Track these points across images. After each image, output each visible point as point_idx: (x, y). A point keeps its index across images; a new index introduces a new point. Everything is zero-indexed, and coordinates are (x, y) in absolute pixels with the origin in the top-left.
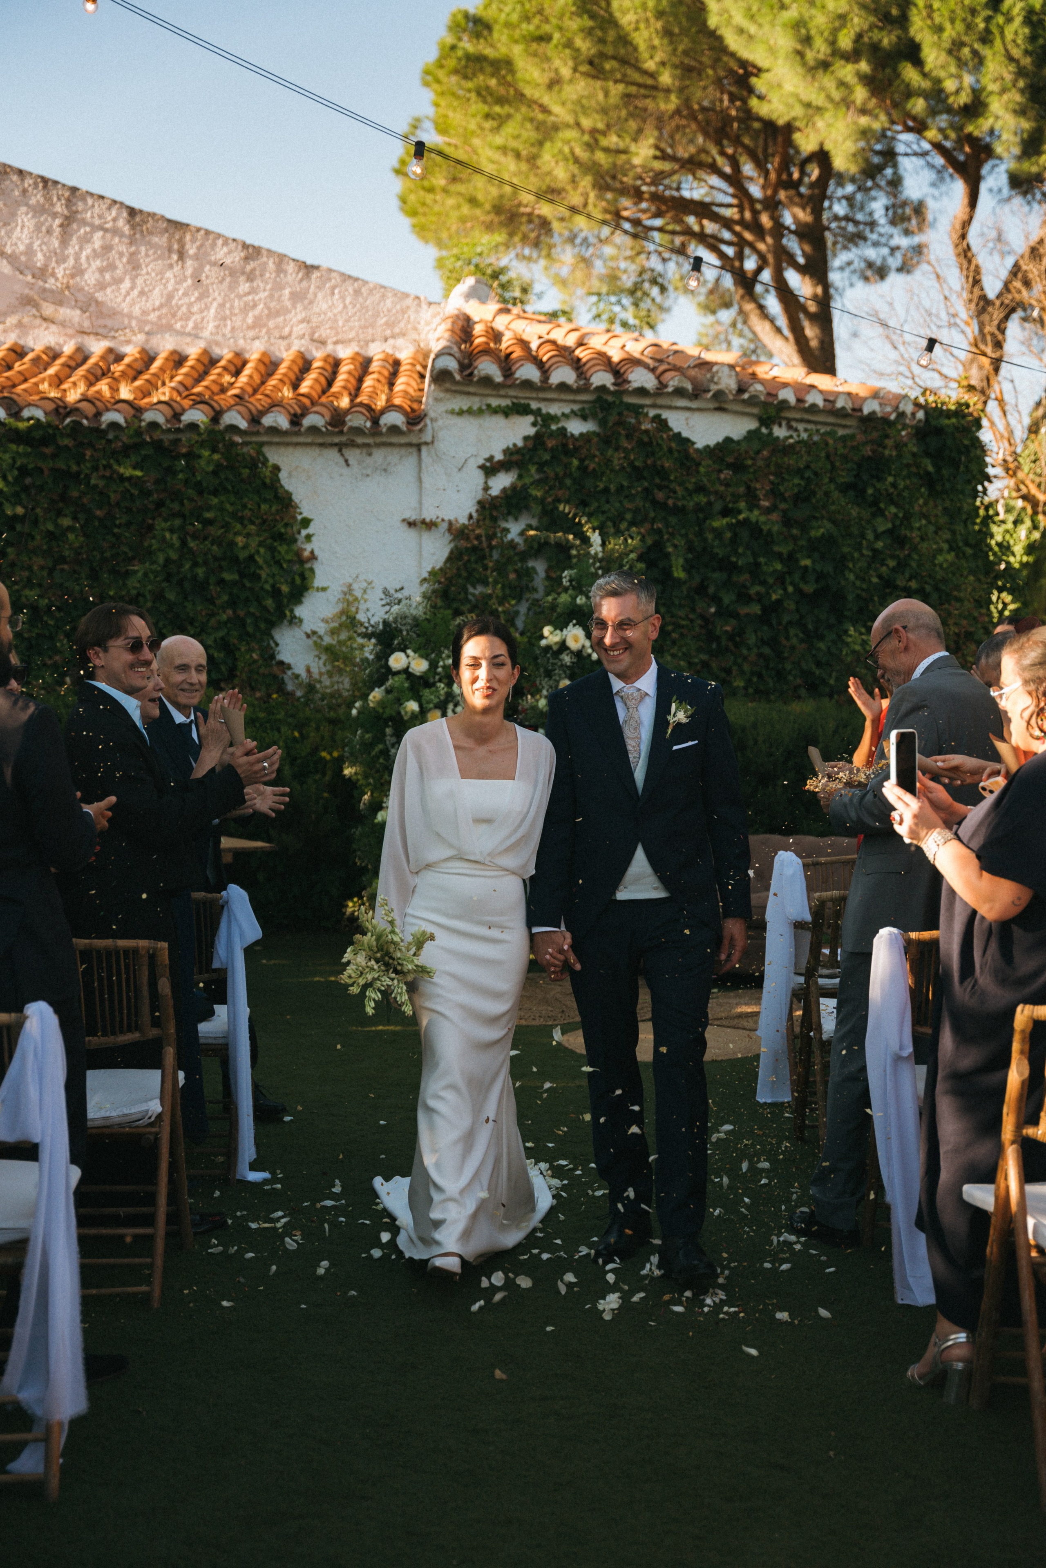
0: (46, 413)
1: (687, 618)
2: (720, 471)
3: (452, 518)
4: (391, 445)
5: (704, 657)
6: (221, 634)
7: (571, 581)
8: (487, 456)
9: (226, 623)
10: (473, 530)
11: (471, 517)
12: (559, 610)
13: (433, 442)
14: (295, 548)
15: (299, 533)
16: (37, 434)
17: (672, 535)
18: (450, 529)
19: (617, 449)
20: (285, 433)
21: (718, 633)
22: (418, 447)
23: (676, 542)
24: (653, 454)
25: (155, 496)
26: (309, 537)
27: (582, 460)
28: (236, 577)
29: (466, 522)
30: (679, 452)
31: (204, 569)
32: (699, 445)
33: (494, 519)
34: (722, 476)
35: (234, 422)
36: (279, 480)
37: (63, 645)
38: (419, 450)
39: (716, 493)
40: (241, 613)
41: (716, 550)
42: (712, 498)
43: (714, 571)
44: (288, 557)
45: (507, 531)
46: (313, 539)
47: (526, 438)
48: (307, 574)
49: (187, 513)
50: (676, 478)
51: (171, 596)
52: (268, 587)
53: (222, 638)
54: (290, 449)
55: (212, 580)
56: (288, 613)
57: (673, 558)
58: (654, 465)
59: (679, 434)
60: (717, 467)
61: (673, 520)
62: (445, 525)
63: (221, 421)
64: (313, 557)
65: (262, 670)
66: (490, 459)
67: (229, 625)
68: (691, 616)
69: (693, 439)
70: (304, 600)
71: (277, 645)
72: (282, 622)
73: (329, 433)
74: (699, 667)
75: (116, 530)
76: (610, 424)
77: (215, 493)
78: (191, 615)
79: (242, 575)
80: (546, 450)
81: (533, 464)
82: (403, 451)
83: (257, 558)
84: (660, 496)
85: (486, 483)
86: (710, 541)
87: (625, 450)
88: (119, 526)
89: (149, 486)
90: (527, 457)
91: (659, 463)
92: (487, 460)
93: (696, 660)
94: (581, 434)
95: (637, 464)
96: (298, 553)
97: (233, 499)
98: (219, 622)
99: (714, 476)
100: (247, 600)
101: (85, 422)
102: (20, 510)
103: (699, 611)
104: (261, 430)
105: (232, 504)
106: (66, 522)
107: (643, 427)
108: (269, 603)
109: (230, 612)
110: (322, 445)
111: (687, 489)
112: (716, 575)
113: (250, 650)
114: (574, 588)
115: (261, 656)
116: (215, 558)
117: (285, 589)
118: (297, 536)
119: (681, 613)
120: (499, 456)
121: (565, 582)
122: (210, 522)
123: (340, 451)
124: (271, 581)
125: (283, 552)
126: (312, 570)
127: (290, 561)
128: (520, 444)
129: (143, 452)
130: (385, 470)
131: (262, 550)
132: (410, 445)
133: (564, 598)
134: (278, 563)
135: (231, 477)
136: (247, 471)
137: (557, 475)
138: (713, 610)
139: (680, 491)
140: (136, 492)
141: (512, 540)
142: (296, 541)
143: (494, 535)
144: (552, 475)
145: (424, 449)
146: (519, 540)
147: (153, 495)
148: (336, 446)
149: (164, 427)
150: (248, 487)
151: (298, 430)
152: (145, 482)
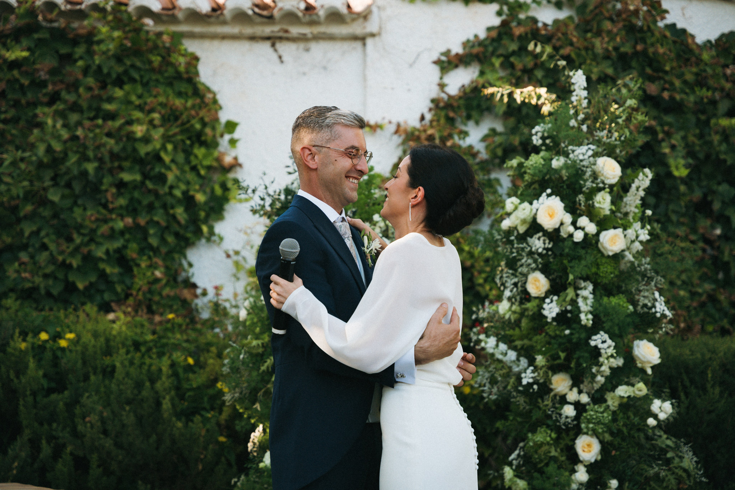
1: (685, 238)
2: (727, 66)
3: (401, 120)
4: (331, 38)
5: (708, 286)
6: (117, 244)
7: (543, 138)
8: (443, 49)
9: (122, 233)
10: (425, 131)
11: (423, 118)
12: (527, 177)
13: (379, 34)
14: (216, 154)
15: (222, 136)
17: (668, 134)
18: (396, 132)
19: (599, 33)
20: (207, 16)
21: (726, 258)
22: (362, 39)
23: (673, 142)
24: (643, 40)
25: (50, 87)
26: (233, 142)
27: (556, 49)
28: (138, 177)
29: (417, 124)
30: (675, 42)
31: (96, 164)
32: (700, 39)
33: (451, 121)
34: (729, 72)
35: (146, 3)
36: (197, 74)
38: (364, 45)
39: (722, 89)
40: (142, 221)
41: (722, 157)
42: (717, 95)
43: (719, 184)
44: (207, 163)
45: (466, 134)
46: (239, 145)
47: (489, 29)
48: (230, 185)
49: (85, 105)
50: (672, 68)
51: (54, 196)
52: (178, 193)
53: (118, 251)
54: (216, 43)
55: (107, 180)
56: (205, 229)
57: (672, 162)
58: (644, 52)
59: (674, 25)
60: (722, 61)
61: (669, 119)
62: (393, 128)
63: (131, 3)
64: (236, 165)
65: (166, 291)
66: (447, 53)
67: (127, 236)
68: (693, 237)
69: (691, 30)
70: (226, 214)
71: (191, 265)
72: (199, 239)
73: (257, 19)
74: (704, 298)
76: (591, 7)
77: (119, 83)
78: (79, 220)
79: (145, 176)
80: (513, 40)
81: (498, 56)
82: (346, 46)
83: (163, 155)
84: (653, 89)
85: (441, 78)
86: (716, 143)
87: (609, 32)
88: (5, 122)
89: (43, 75)
90: (490, 49)
91: (651, 50)
92: (442, 54)
93: (700, 290)
94: (556, 22)
95: (622, 49)
96: (219, 160)
97: (140, 90)
98: (112, 229)
99: (719, 70)
100: (151, 207)
103: (701, 231)
104: (180, 15)
105: (140, 97)
107: (632, 8)
108: (180, 212)
109: (129, 220)
110: (253, 38)
111: (685, 82)
112: (724, 188)
113: (152, 266)
114: (548, 149)
115: (165, 274)
116: (114, 156)
117: (200, 198)
118: (220, 140)
119: (681, 231)
120: (457, 49)
121: (536, 141)
122: (112, 116)
123: (273, 45)
124: (183, 187)
125: (200, 157)
126: (236, 181)
127: (209, 168)
128: (482, 35)
129: (36, 36)
130: (325, 68)
131: (170, 147)
132: (355, 38)
133: (535, 160)
134: (194, 169)
135: (138, 64)
136: (159, 58)
137: (525, 66)
138: (718, 232)
139: (677, 83)
140: (26, 82)
141: (471, 147)
142: (215, 145)
143: (450, 136)
144: (519, 66)
145: (369, 42)
146: (480, 147)
147: (45, 86)
148: (268, 38)
149: (63, 8)
150: (159, 77)
151: (222, 14)
152: (38, 70)
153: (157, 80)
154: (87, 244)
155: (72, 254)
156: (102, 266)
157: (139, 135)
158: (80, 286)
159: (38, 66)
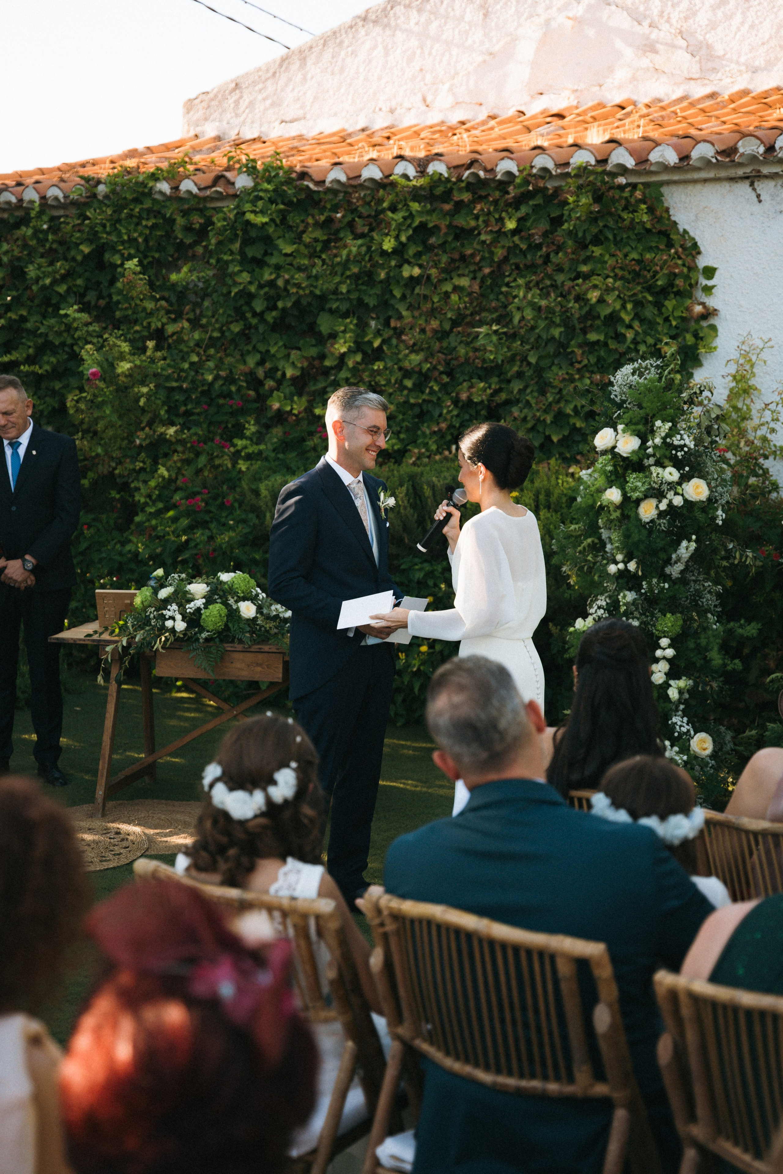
0: (449, 168)
14: (688, 302)
15: (697, 284)
16: (439, 191)
20: (676, 169)
25: (544, 249)
26: (708, 290)
31: (562, 329)
35: (621, 161)
37: (449, 412)
44: (677, 314)
46: (713, 291)
48: (706, 332)
51: (533, 359)
54: (699, 187)
55: (575, 342)
63: (609, 161)
73: (719, 165)
75: (504, 289)
79: (608, 336)
83: (623, 315)
89: (538, 240)
96: (690, 309)
97: (613, 249)
100: (617, 364)
101: (482, 174)
102: (416, 271)
106: (464, 282)
109: (597, 377)
110: (732, 179)
116: (581, 318)
118: (695, 288)
123: (752, 184)
124: (650, 341)
125: (670, 309)
126: (713, 328)
127: (681, 318)
129: (531, 203)
134: (665, 321)
135: (612, 224)
136: (631, 215)
140: (524, 246)
142: (689, 294)
147: (541, 249)
148: (747, 178)
149: (554, 173)
150: (631, 233)
151: (688, 164)
152: (533, 235)
153: (628, 237)
154: (558, 402)
155: (546, 411)
156: (572, 421)
157: (594, 300)
158: (555, 439)
159: (533, 231)
